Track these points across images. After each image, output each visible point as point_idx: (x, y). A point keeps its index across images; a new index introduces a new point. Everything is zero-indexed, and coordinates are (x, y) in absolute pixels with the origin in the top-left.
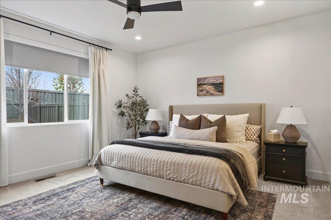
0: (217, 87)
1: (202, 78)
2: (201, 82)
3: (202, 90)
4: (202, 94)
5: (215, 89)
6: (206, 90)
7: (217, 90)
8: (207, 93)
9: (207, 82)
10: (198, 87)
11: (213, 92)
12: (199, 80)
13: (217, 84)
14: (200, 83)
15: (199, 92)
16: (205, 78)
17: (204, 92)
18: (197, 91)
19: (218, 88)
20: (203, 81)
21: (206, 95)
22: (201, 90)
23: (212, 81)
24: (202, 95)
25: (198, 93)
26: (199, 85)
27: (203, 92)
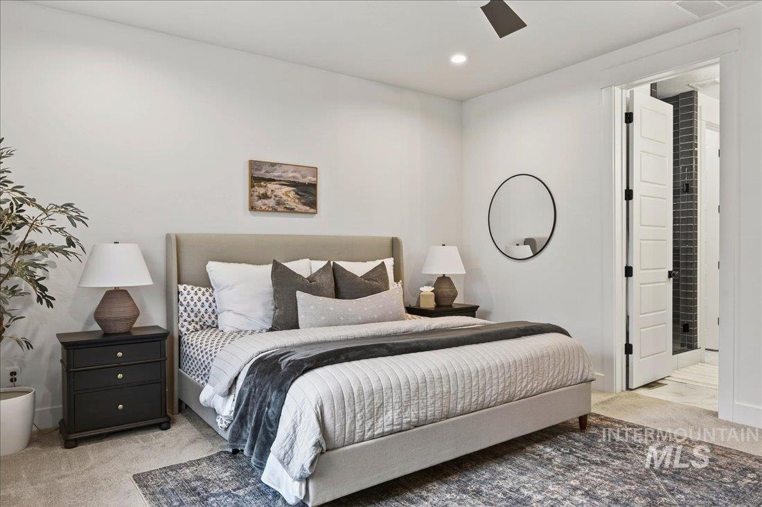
0: (303, 194)
1: (265, 163)
2: (263, 172)
3: (265, 196)
4: (264, 205)
5: (298, 197)
6: (276, 196)
7: (302, 201)
8: (278, 203)
9: (279, 177)
10: (252, 186)
11: (293, 205)
12: (254, 165)
13: (303, 184)
14: (259, 176)
15: (256, 198)
16: (273, 165)
17: (271, 202)
18: (251, 195)
19: (307, 195)
20: (267, 172)
21: (275, 210)
22: (263, 194)
23: (290, 175)
24: (263, 208)
25: (251, 202)
26: (255, 180)
27: (266, 201)
